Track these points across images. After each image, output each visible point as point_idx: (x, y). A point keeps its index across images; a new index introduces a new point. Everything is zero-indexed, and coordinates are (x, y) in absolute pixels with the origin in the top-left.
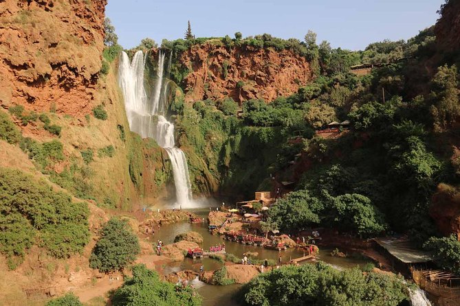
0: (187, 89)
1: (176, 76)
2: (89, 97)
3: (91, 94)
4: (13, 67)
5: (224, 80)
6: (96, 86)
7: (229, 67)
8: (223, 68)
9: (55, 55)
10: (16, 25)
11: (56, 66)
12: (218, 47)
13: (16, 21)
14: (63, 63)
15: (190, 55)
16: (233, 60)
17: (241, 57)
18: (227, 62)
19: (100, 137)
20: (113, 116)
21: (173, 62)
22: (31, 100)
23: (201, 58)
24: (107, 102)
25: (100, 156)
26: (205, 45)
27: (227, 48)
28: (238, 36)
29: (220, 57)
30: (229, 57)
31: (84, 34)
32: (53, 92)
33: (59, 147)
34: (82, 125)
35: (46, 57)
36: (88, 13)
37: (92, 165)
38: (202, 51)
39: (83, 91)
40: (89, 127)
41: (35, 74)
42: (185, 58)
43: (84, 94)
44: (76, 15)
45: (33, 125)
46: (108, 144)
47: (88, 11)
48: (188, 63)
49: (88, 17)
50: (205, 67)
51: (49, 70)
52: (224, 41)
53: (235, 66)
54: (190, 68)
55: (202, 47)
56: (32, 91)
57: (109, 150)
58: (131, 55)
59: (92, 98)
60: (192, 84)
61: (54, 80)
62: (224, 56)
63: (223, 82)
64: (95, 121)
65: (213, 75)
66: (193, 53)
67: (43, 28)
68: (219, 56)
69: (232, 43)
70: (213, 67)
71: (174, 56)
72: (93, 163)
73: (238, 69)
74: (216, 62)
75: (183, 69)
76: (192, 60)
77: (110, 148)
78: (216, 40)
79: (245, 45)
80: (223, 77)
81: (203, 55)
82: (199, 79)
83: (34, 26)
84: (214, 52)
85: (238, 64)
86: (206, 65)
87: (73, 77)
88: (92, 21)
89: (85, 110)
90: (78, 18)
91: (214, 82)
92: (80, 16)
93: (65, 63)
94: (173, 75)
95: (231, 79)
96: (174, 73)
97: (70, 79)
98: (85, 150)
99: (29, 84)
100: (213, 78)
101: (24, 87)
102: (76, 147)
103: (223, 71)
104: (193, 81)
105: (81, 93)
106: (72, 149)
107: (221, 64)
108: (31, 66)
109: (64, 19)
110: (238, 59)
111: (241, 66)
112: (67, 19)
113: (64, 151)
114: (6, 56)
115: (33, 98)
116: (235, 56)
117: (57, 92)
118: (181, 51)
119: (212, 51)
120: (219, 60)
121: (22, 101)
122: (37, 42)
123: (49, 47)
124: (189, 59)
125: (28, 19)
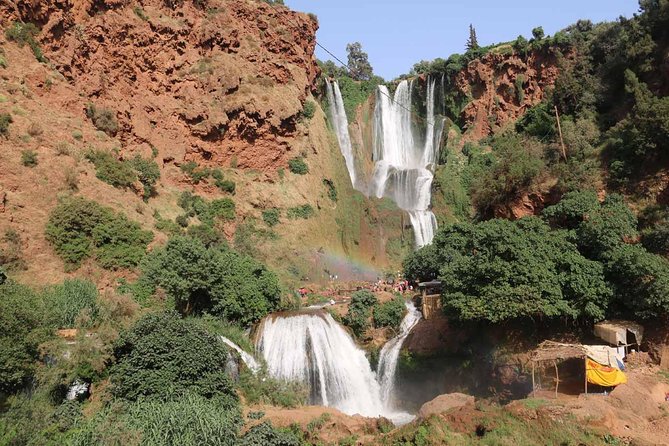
0: (465, 127)
1: (453, 110)
2: (283, 147)
3: (285, 143)
4: (188, 121)
5: (519, 106)
6: (295, 133)
7: (525, 85)
8: (516, 88)
9: (231, 103)
10: (193, 76)
11: (232, 115)
12: (507, 57)
13: (193, 72)
14: (240, 110)
15: (468, 76)
16: (531, 72)
17: (542, 65)
18: (521, 78)
19: (294, 195)
20: (317, 169)
21: (447, 91)
22: (207, 155)
23: (482, 78)
24: (310, 152)
25: (289, 217)
26: (487, 56)
27: (522, 56)
28: (538, 33)
29: (511, 72)
30: (524, 70)
31: (277, 72)
32: (233, 144)
33: (230, 205)
34: (271, 182)
35: (222, 106)
36: (284, 45)
37: (277, 228)
38: (485, 67)
39: (272, 140)
40: (281, 183)
41: (209, 126)
42: (462, 82)
43: (274, 144)
44: (269, 50)
45: (205, 182)
46: (304, 202)
47: (284, 42)
48: (466, 88)
49: (285, 50)
50: (491, 90)
51: (224, 119)
52: (516, 46)
53: (535, 82)
54: (470, 95)
55: (484, 62)
56: (207, 146)
57: (304, 211)
58: (392, 88)
59: (288, 149)
60: (471, 118)
61: (233, 131)
62: (517, 69)
63: (518, 109)
64: (291, 176)
65: (502, 100)
66: (472, 72)
67: (222, 73)
68: (509, 70)
69: (529, 47)
70: (502, 89)
71: (446, 81)
72: (278, 225)
73: (540, 85)
74: (506, 80)
75: (461, 98)
76: (471, 83)
77: (306, 208)
78: (504, 46)
79: (547, 45)
80: (517, 102)
81: (486, 72)
82: (482, 109)
83: (212, 73)
84: (501, 65)
85: (538, 77)
86: (493, 87)
87: (255, 124)
88: (292, 54)
89: (277, 163)
90: (270, 54)
91: (504, 110)
92: (274, 51)
93: (242, 109)
94: (449, 109)
95: (529, 102)
96: (449, 106)
97: (250, 127)
98: (269, 210)
99: (204, 138)
100: (501, 105)
101: (199, 142)
102: (256, 206)
103: (517, 92)
104: (473, 113)
105: (270, 143)
106: (249, 208)
107: (514, 81)
108: (205, 117)
109: (251, 58)
110: (539, 70)
111: (543, 79)
112: (254, 58)
113: (237, 210)
114: (181, 111)
115: (209, 153)
116: (534, 66)
117: (238, 144)
118: (455, 73)
119: (499, 66)
120: (510, 77)
121: (197, 157)
122: (214, 90)
123: (227, 94)
124: (466, 81)
125: (207, 66)
